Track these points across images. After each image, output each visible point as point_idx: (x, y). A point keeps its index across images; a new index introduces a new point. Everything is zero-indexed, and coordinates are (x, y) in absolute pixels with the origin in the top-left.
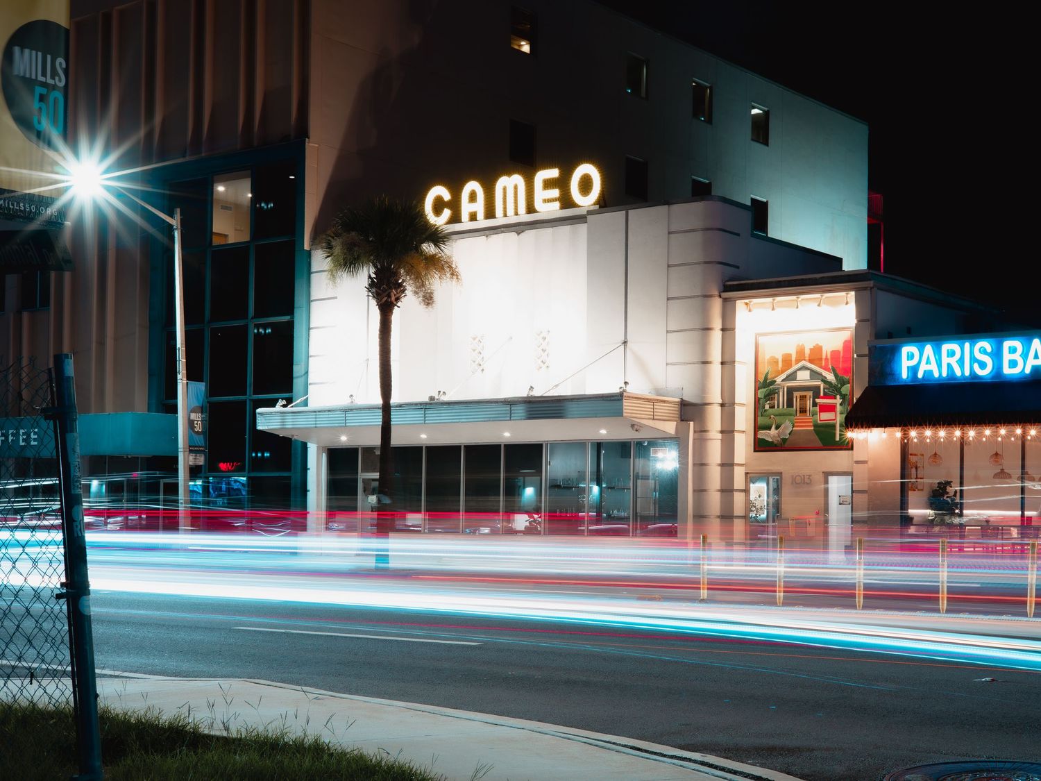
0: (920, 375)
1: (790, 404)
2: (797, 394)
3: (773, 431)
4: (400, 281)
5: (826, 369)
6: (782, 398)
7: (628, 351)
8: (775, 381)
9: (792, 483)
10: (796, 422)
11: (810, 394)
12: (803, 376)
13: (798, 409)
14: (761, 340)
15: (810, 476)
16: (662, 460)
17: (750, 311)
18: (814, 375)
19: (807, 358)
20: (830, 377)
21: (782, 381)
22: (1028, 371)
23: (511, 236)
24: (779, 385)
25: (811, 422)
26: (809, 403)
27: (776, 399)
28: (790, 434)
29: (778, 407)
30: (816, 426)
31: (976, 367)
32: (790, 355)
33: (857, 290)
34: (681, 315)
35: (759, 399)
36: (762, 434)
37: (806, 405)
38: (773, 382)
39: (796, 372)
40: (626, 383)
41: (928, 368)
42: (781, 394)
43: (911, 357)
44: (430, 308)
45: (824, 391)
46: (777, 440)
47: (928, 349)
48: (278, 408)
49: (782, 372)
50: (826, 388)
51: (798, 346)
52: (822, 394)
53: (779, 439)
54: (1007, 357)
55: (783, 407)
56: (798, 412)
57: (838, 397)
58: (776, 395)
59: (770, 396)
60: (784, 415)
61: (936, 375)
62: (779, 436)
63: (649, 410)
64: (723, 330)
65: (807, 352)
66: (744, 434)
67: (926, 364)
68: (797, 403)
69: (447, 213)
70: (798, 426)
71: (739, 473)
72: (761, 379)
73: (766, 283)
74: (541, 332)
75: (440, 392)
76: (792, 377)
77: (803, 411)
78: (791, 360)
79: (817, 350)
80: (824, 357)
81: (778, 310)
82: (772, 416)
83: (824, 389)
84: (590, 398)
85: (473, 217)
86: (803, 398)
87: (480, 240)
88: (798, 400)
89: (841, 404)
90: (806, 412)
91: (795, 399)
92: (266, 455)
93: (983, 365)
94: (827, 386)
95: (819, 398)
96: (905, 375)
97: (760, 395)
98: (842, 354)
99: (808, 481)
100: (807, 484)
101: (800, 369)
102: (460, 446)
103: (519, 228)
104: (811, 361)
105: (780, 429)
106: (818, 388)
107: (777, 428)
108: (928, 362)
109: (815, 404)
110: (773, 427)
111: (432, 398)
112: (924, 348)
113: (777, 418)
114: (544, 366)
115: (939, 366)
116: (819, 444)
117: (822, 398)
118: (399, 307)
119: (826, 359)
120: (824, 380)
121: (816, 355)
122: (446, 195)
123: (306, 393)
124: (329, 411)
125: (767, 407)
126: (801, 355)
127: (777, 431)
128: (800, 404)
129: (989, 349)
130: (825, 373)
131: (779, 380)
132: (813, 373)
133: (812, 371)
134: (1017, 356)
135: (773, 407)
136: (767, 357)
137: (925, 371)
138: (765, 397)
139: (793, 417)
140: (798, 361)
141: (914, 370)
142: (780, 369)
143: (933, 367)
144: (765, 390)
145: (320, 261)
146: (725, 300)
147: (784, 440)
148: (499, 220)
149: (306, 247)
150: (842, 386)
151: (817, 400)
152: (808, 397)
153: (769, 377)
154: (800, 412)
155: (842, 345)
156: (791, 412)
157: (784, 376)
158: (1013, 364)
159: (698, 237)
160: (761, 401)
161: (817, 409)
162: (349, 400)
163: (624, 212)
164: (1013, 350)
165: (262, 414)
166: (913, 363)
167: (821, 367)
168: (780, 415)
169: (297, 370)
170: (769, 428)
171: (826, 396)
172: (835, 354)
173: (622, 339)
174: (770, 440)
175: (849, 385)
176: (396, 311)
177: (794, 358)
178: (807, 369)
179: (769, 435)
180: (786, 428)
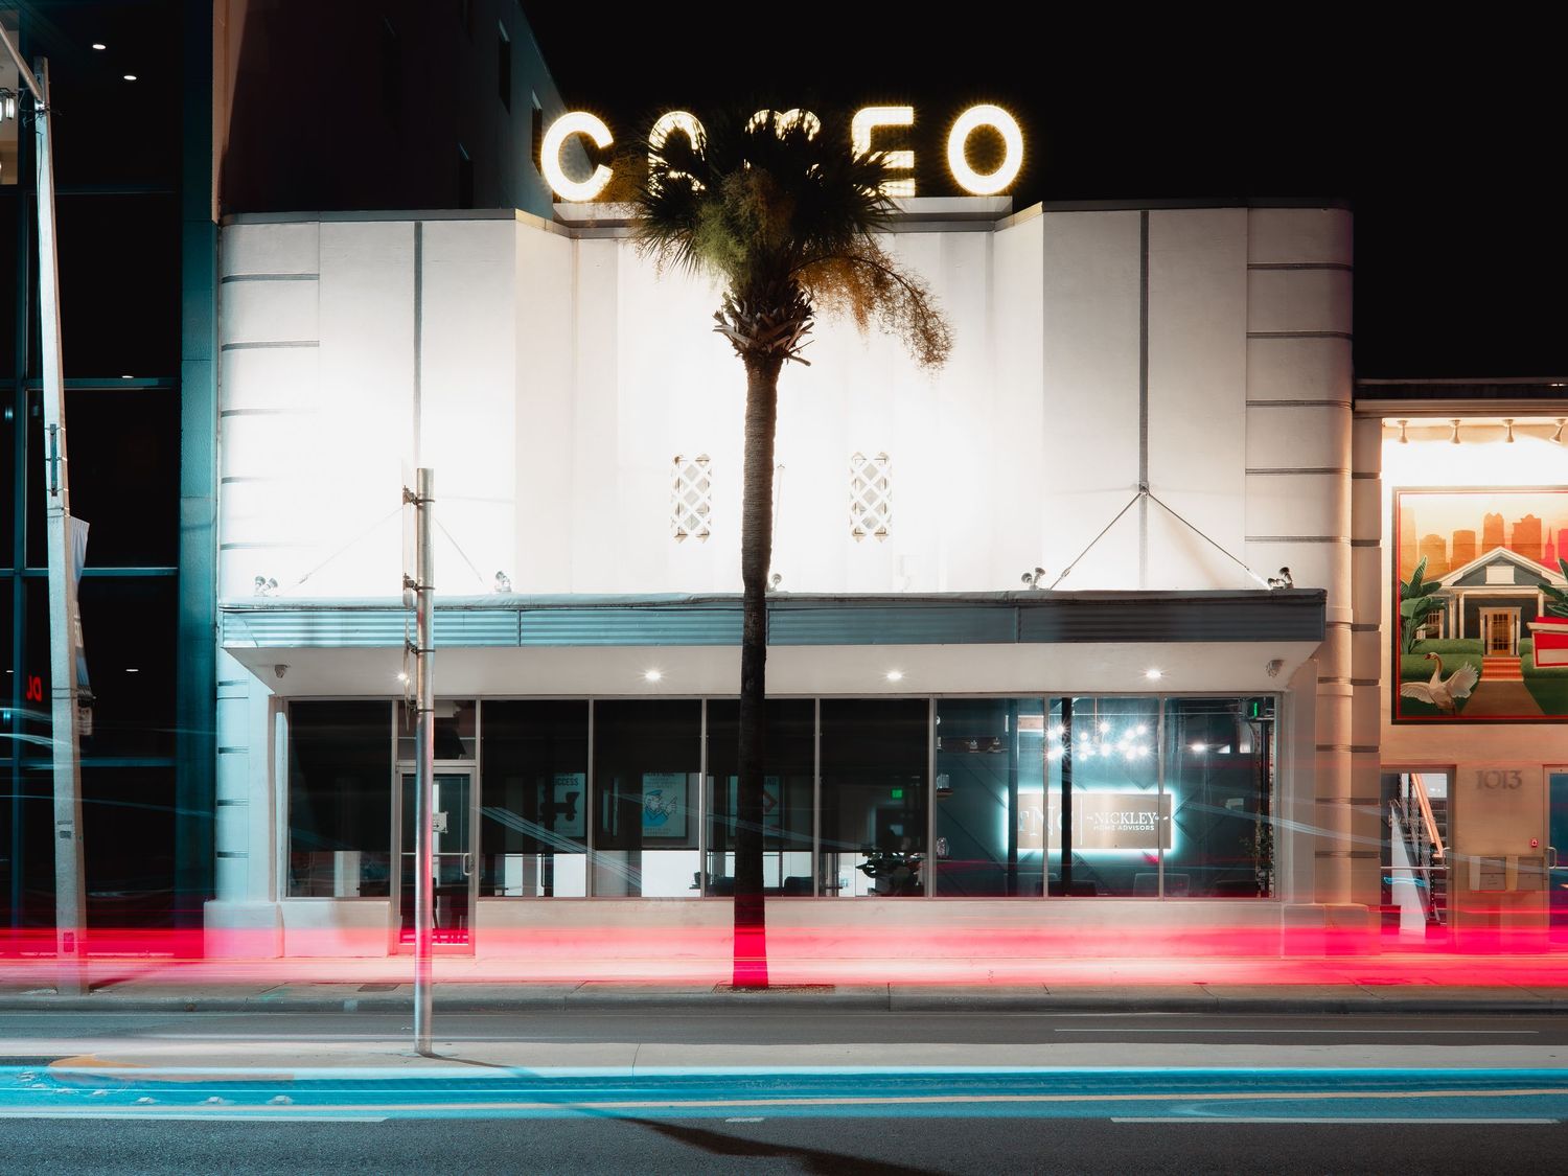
1: (1472, 630)
2: (1484, 611)
3: (1435, 684)
5: (1549, 564)
6: (1455, 618)
7: (1152, 505)
8: (1439, 585)
9: (1479, 786)
10: (1486, 667)
11: (1516, 611)
12: (1501, 579)
13: (1490, 641)
14: (1406, 501)
15: (1517, 773)
18: (1524, 576)
19: (1508, 543)
20: (1558, 581)
21: (1455, 584)
24: (1447, 592)
25: (1518, 667)
26: (1514, 630)
27: (1442, 619)
28: (1472, 690)
29: (1446, 635)
30: (1528, 675)
32: (1470, 535)
34: (1278, 439)
35: (1403, 619)
36: (1410, 689)
37: (1507, 633)
38: (1435, 587)
39: (1483, 568)
42: (1452, 610)
45: (1546, 608)
46: (1443, 700)
49: (1455, 566)
50: (1551, 603)
51: (1488, 517)
52: (1541, 613)
53: (1449, 699)
55: (1458, 636)
56: (1490, 648)
58: (1441, 613)
59: (1427, 613)
60: (1459, 651)
62: (1448, 694)
64: (1355, 476)
65: (1508, 530)
68: (1486, 629)
69: (601, 177)
70: (1489, 675)
72: (1407, 578)
73: (1450, 386)
76: (1476, 577)
77: (1501, 644)
78: (1473, 544)
79: (1530, 526)
80: (1544, 541)
81: (1463, 444)
82: (1432, 654)
83: (1546, 603)
86: (1501, 620)
88: (1490, 623)
90: (1506, 646)
91: (1482, 622)
94: (1554, 599)
95: (1534, 621)
97: (1403, 612)
99: (1514, 782)
100: (1511, 786)
101: (1493, 563)
104: (1516, 548)
105: (1452, 680)
106: (1533, 600)
107: (1444, 677)
109: (1526, 633)
110: (1436, 676)
113: (1445, 658)
116: (1537, 710)
117: (1541, 620)
119: (1550, 546)
120: (1545, 586)
121: (1526, 537)
122: (601, 134)
124: (467, 608)
125: (1421, 635)
126: (1494, 530)
127: (1444, 684)
128: (1495, 632)
130: (1546, 573)
131: (1447, 582)
132: (1521, 572)
133: (1519, 568)
135: (1436, 635)
136: (1420, 536)
138: (1417, 615)
139: (1479, 656)
140: (1487, 547)
142: (1448, 560)
144: (1415, 601)
146: (1358, 415)
147: (1460, 702)
149: (215, 218)
151: (1532, 626)
152: (1511, 619)
153: (1426, 574)
154: (1495, 647)
156: (1475, 647)
157: (1458, 575)
159: (1322, 281)
160: (1408, 624)
161: (1532, 641)
163: (1138, 213)
167: (1539, 561)
168: (1450, 652)
169: (189, 509)
170: (1427, 677)
171: (1548, 618)
172: (1564, 534)
173: (1137, 480)
174: (1429, 701)
177: (1479, 540)
178: (1509, 562)
179: (1426, 692)
180: (1464, 677)
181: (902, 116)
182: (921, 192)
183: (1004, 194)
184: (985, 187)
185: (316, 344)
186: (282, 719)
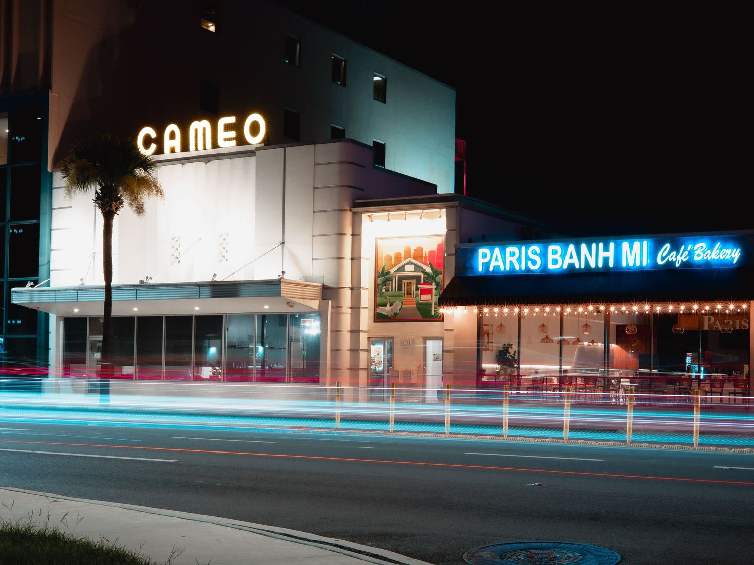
0: (491, 269)
1: (400, 289)
2: (404, 281)
3: (388, 308)
4: (119, 196)
5: (425, 264)
6: (394, 284)
7: (285, 249)
8: (390, 272)
9: (401, 345)
10: (404, 302)
11: (414, 281)
12: (409, 269)
13: (405, 292)
14: (380, 242)
15: (413, 340)
16: (309, 328)
17: (372, 221)
18: (417, 268)
19: (412, 256)
20: (428, 269)
21: (395, 272)
22: (565, 267)
23: (201, 164)
24: (392, 275)
25: (414, 301)
26: (413, 288)
27: (390, 285)
28: (400, 310)
29: (392, 291)
30: (418, 304)
31: (530, 263)
32: (400, 253)
33: (447, 208)
34: (323, 224)
35: (378, 285)
36: (380, 310)
37: (411, 289)
38: (388, 273)
39: (404, 266)
40: (283, 272)
41: (496, 264)
42: (394, 281)
43: (484, 256)
44: (141, 216)
45: (424, 279)
46: (390, 314)
47: (497, 250)
48: (27, 288)
49: (395, 265)
50: (426, 278)
51: (406, 247)
52: (422, 282)
53: (392, 313)
54: (551, 257)
55: (395, 291)
56: (405, 295)
57: (434, 284)
58: (390, 282)
59: (386, 282)
60: (396, 296)
61: (502, 269)
62: (392, 311)
63: (300, 292)
64: (353, 235)
65: (412, 252)
66: (367, 310)
67: (495, 261)
68: (404, 288)
69: (153, 147)
70: (405, 304)
71: (363, 338)
72: (380, 270)
73: (384, 202)
74: (222, 235)
75: (147, 277)
76: (401, 269)
77: (409, 293)
78: (401, 257)
79: (419, 250)
80: (424, 255)
81: (392, 221)
82: (387, 297)
83: (424, 278)
84: (258, 283)
85: (173, 151)
86: (409, 284)
87: (178, 167)
88: (406, 286)
89: (436, 289)
90: (411, 294)
91: (403, 285)
92: (18, 322)
93: (534, 262)
94: (426, 276)
95: (420, 285)
96: (480, 269)
97: (378, 282)
98: (436, 254)
99: (412, 343)
100: (411, 345)
101: (407, 264)
102: (163, 317)
103: (206, 158)
104: (415, 258)
105: (393, 306)
106: (419, 277)
107: (391, 305)
108: (496, 260)
109: (417, 289)
110: (388, 305)
111: (142, 282)
112: (493, 250)
113: (391, 298)
114: (224, 260)
115: (504, 263)
116: (420, 317)
117: (423, 284)
118: (118, 215)
119: (426, 257)
120: (424, 272)
121: (418, 254)
122: (153, 134)
123: (49, 277)
124: (66, 290)
125: (384, 290)
126: (407, 254)
127: (390, 308)
128: (407, 289)
129: (539, 252)
130: (424, 267)
131: (392, 271)
132: (416, 267)
133: (416, 265)
134: (558, 256)
135: (388, 291)
136: (384, 255)
137: (494, 266)
138: (382, 283)
139: (401, 298)
140: (406, 258)
141: (487, 265)
142: (393, 263)
143: (500, 263)
144: (382, 278)
145: (60, 180)
146: (354, 214)
147: (396, 314)
148: (192, 152)
149: (49, 170)
150: (436, 276)
151: (419, 286)
152: (412, 284)
153: (385, 269)
154: (407, 294)
155: (437, 247)
156: (401, 294)
157: (396, 268)
158: (555, 262)
159: (335, 168)
160: (380, 287)
161: (419, 292)
162: (81, 283)
164: (555, 252)
165: (15, 292)
166: (486, 260)
167: (422, 262)
168: (392, 296)
169: (42, 260)
170: (385, 306)
171: (425, 283)
172: (431, 253)
173: (281, 240)
174: (386, 314)
175: (441, 276)
176: (116, 217)
177: (403, 256)
178: (412, 263)
179: (384, 311)
180: (397, 305)
181: (232, 119)
182: (238, 144)
183: (261, 143)
184: (255, 141)
185: (71, 207)
186: (62, 323)
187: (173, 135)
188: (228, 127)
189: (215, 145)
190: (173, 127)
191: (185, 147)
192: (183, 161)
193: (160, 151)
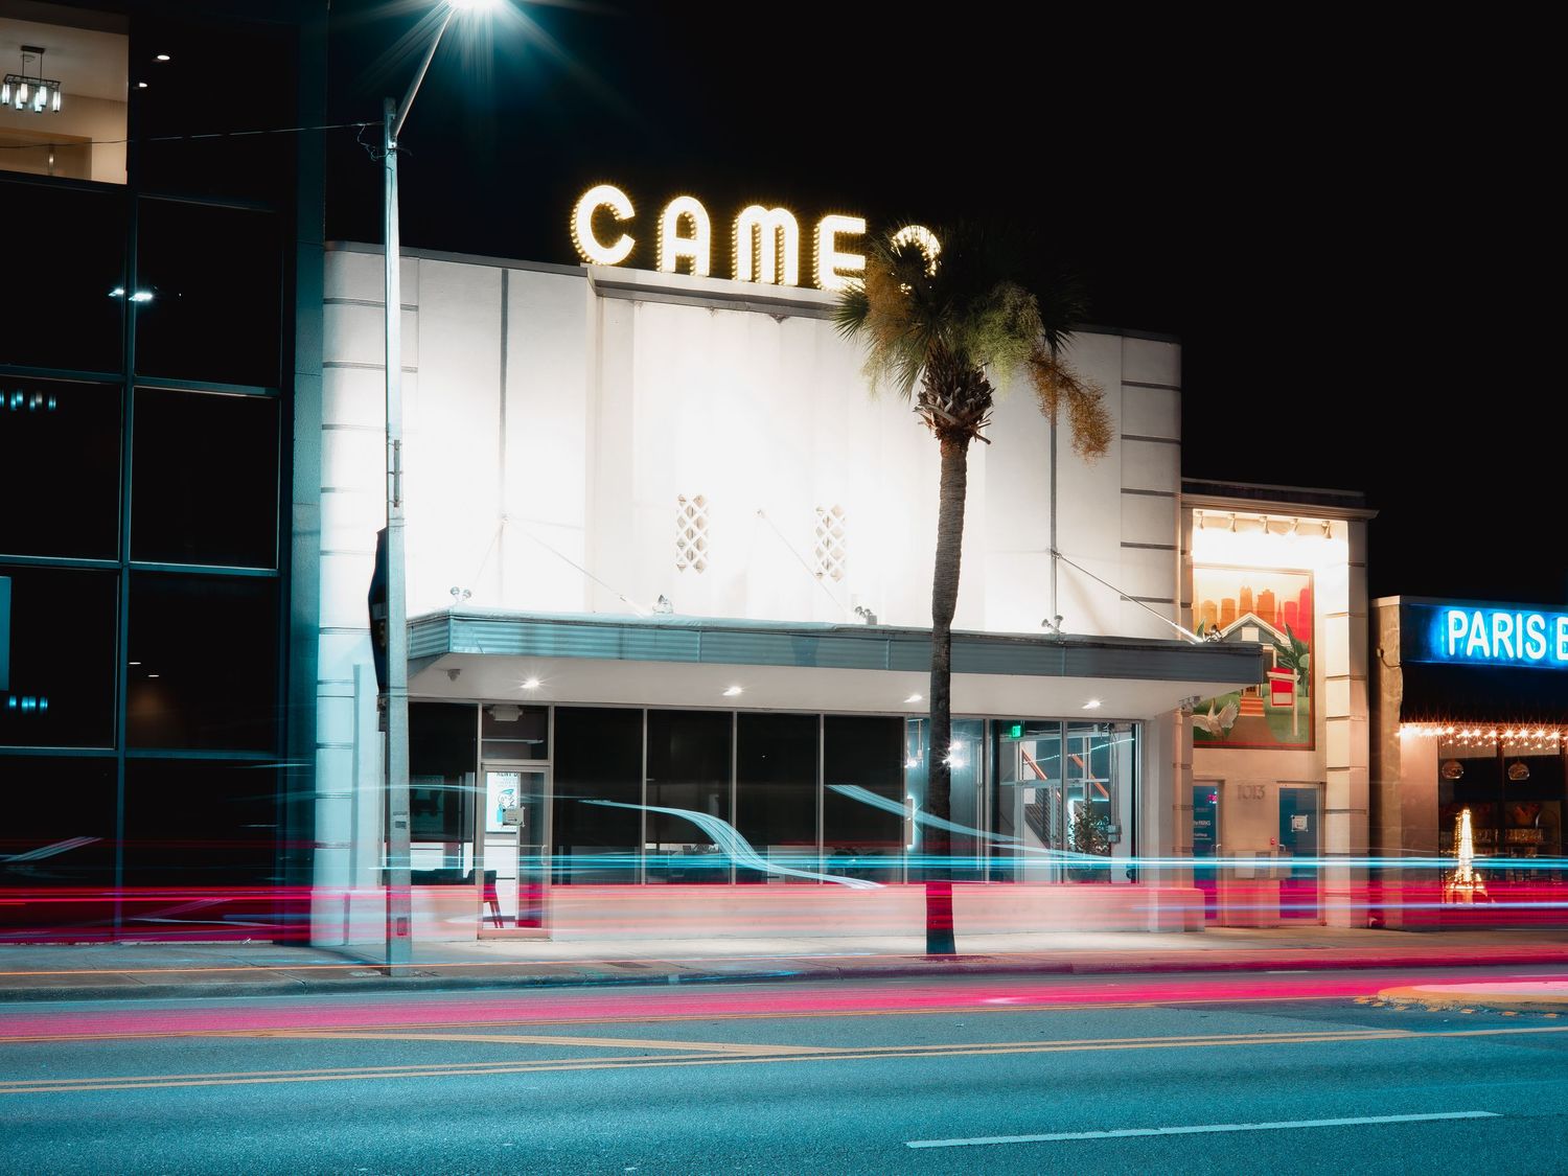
3: (1211, 717)
5: (1279, 627)
7: (1059, 568)
9: (1239, 798)
10: (1242, 705)
12: (1250, 636)
15: (1262, 787)
18: (1264, 636)
19: (1255, 610)
20: (1285, 641)
23: (763, 322)
25: (1261, 706)
28: (1234, 722)
30: (1267, 712)
31: (1528, 647)
32: (1232, 602)
33: (1351, 520)
34: (1141, 520)
36: (1198, 720)
39: (1240, 628)
43: (1459, 625)
45: (1277, 661)
46: (1215, 731)
47: (1478, 615)
49: (1223, 626)
50: (1281, 657)
51: (1243, 589)
52: (1275, 665)
53: (1219, 729)
54: (1561, 638)
56: (1244, 690)
57: (1295, 670)
61: (1487, 653)
62: (1220, 725)
64: (1182, 552)
65: (1255, 600)
67: (1476, 637)
69: (626, 245)
70: (1243, 711)
78: (1234, 610)
79: (1267, 598)
80: (1276, 610)
81: (1240, 532)
83: (1278, 657)
85: (684, 266)
87: (698, 314)
89: (1299, 682)
93: (1536, 646)
94: (1282, 655)
95: (1271, 671)
98: (1298, 610)
99: (1260, 794)
100: (1259, 798)
101: (1246, 625)
103: (779, 308)
104: (1260, 614)
105: (1222, 714)
106: (1271, 655)
107: (1217, 711)
108: (1478, 636)
110: (1212, 711)
112: (1473, 614)
117: (1275, 670)
119: (1280, 613)
120: (1277, 644)
121: (1265, 606)
122: (623, 207)
126: (1246, 599)
127: (1216, 717)
130: (1278, 635)
132: (1263, 633)
133: (1261, 629)
136: (1202, 601)
139: (1238, 696)
140: (1243, 612)
142: (1219, 620)
147: (1227, 731)
148: (738, 284)
150: (1300, 655)
151: (1270, 674)
154: (1247, 689)
155: (1298, 595)
161: (1270, 686)
166: (1462, 633)
167: (1273, 625)
170: (1206, 711)
171: (1280, 669)
172: (1289, 605)
174: (1208, 730)
175: (1308, 655)
177: (1237, 607)
178: (1255, 625)
179: (1206, 723)
180: (1229, 712)
181: (856, 225)
187: (685, 227)
188: (845, 243)
189: (807, 279)
190: (685, 205)
191: (722, 266)
192: (715, 302)
193: (644, 258)
